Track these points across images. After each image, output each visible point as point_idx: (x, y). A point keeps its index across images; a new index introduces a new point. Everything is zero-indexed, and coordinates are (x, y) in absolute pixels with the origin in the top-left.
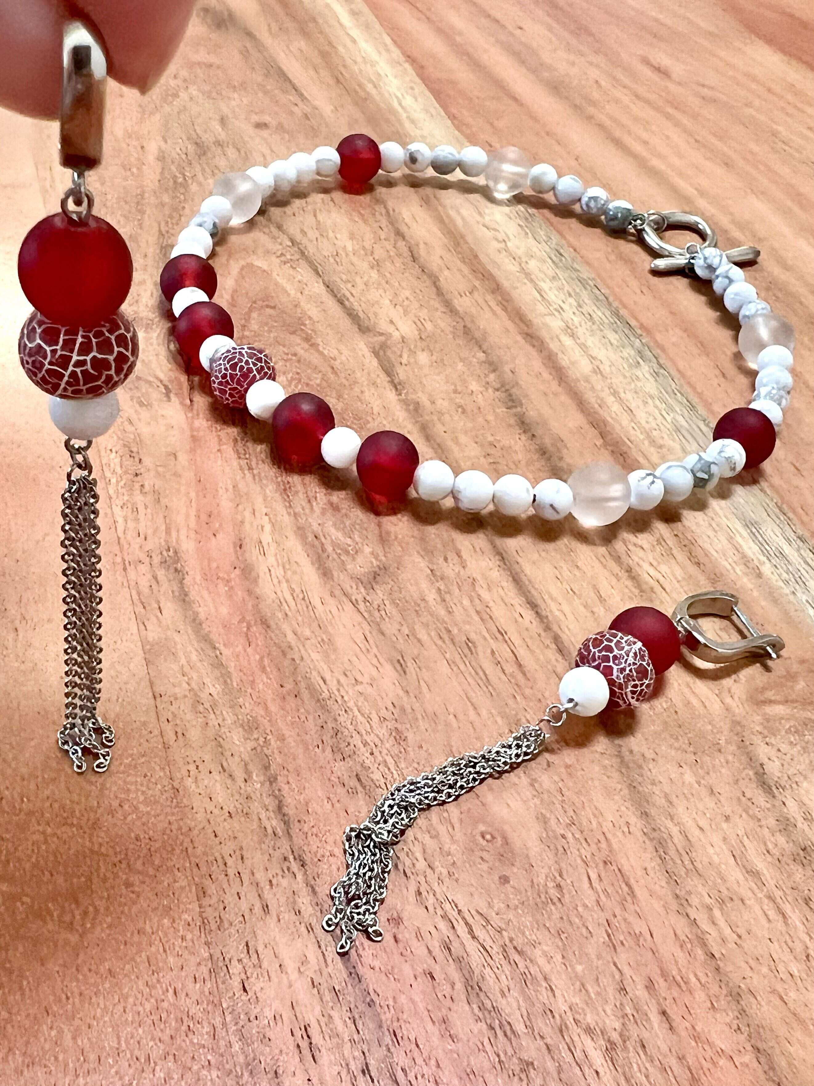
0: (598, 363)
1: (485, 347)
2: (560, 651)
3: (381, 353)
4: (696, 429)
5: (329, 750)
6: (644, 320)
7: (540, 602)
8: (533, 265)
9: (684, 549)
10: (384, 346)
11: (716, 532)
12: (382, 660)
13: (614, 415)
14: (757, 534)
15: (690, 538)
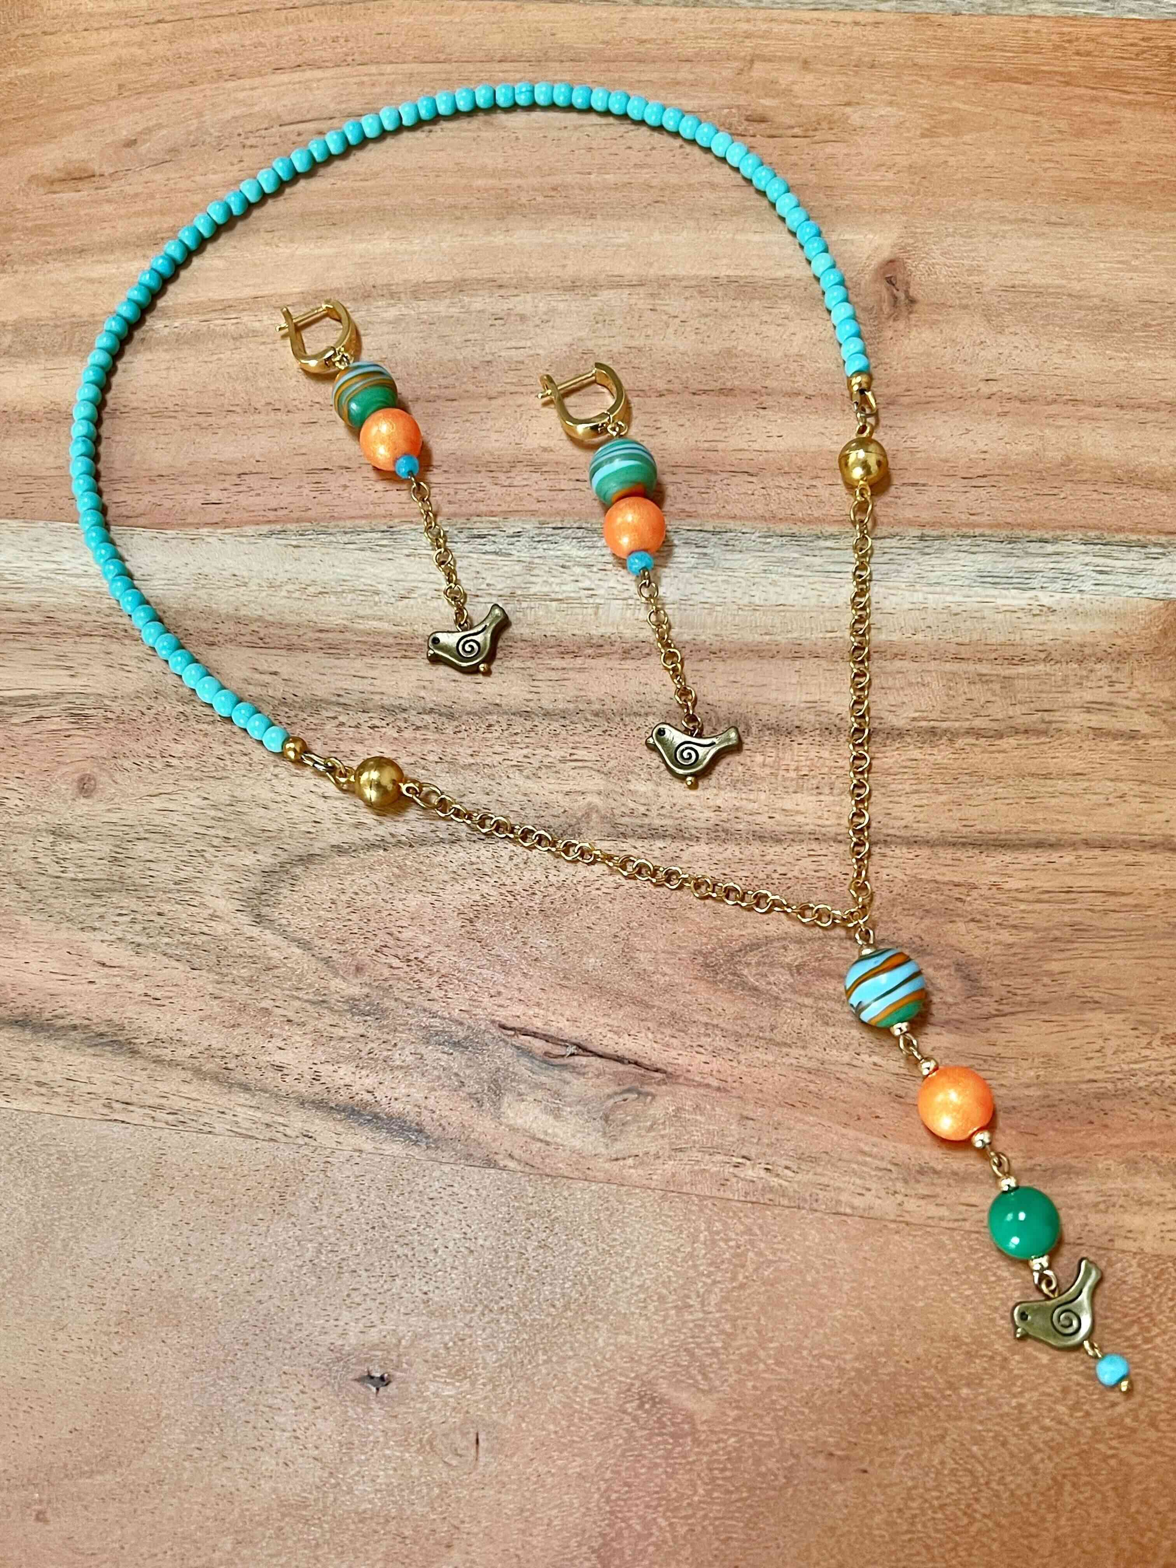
12: (1079, 1017)
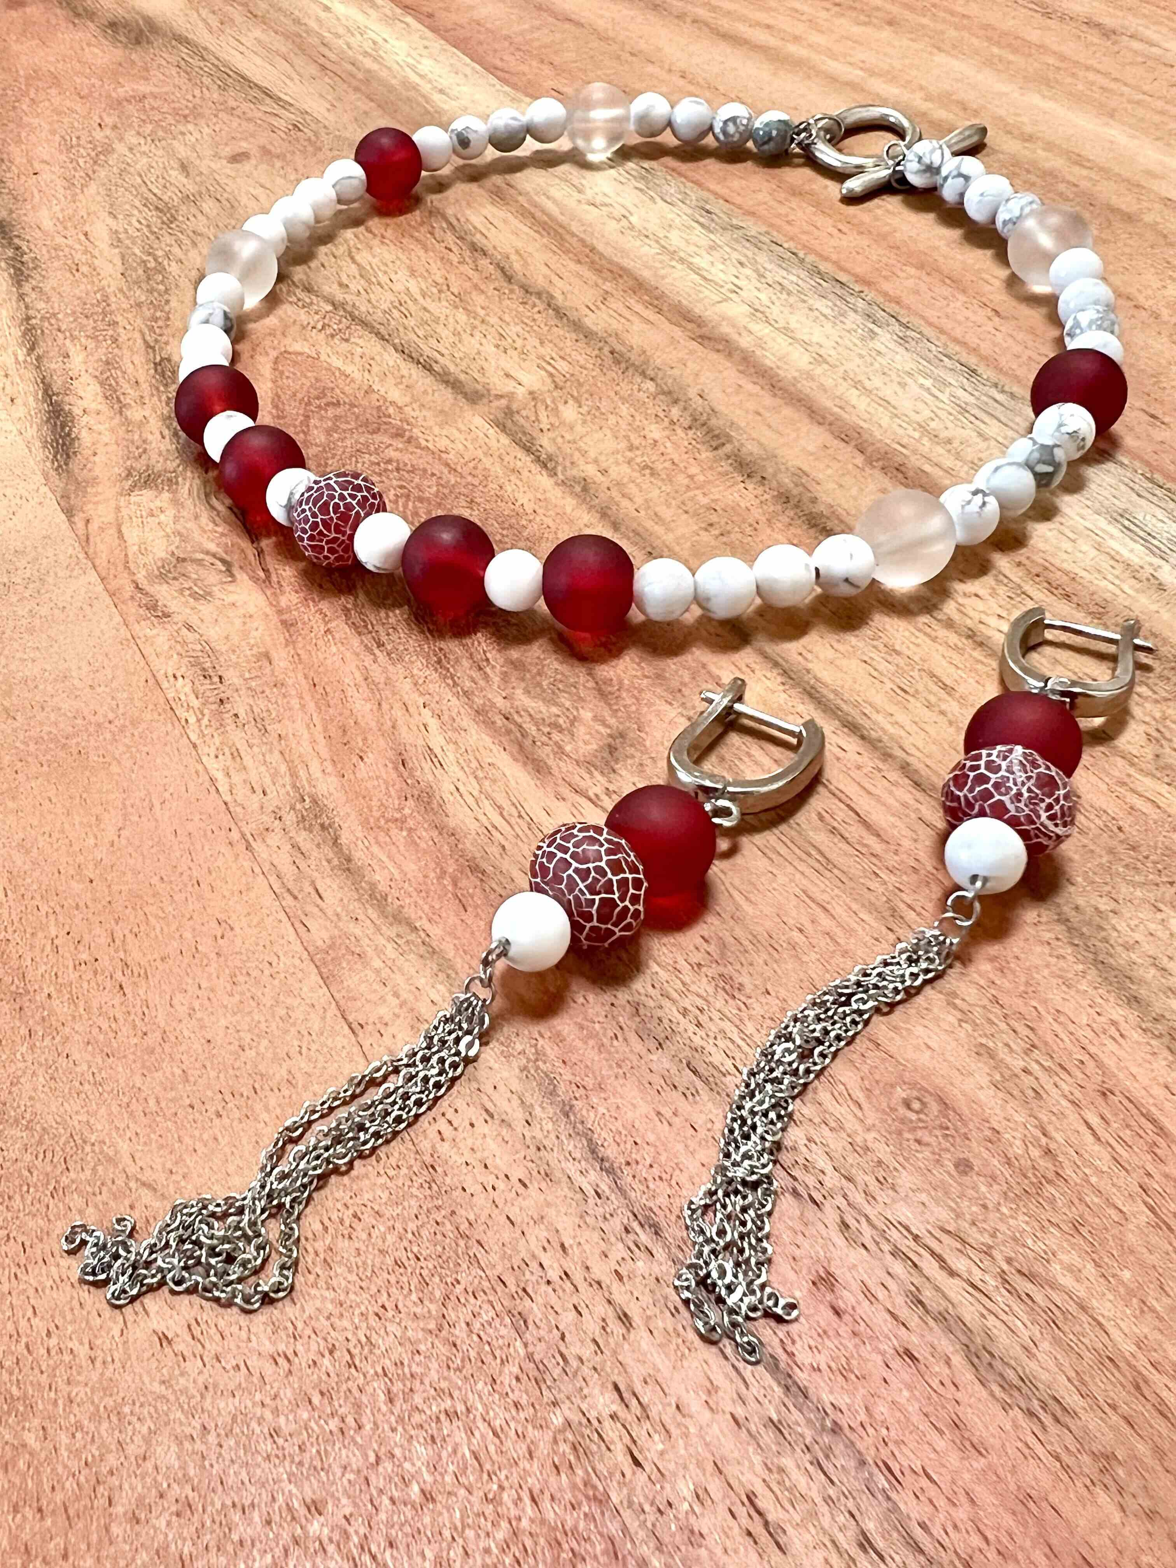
0: (816, 348)
1: (650, 373)
2: (917, 784)
3: (509, 424)
4: (991, 402)
5: (633, 1038)
6: (858, 270)
7: (861, 721)
8: (675, 239)
9: (1037, 579)
10: (509, 412)
11: (1074, 541)
13: (867, 416)
14: (1132, 527)
15: (1041, 561)
